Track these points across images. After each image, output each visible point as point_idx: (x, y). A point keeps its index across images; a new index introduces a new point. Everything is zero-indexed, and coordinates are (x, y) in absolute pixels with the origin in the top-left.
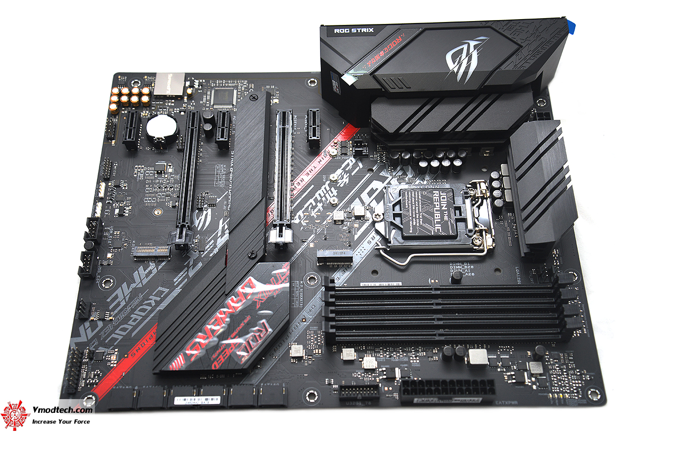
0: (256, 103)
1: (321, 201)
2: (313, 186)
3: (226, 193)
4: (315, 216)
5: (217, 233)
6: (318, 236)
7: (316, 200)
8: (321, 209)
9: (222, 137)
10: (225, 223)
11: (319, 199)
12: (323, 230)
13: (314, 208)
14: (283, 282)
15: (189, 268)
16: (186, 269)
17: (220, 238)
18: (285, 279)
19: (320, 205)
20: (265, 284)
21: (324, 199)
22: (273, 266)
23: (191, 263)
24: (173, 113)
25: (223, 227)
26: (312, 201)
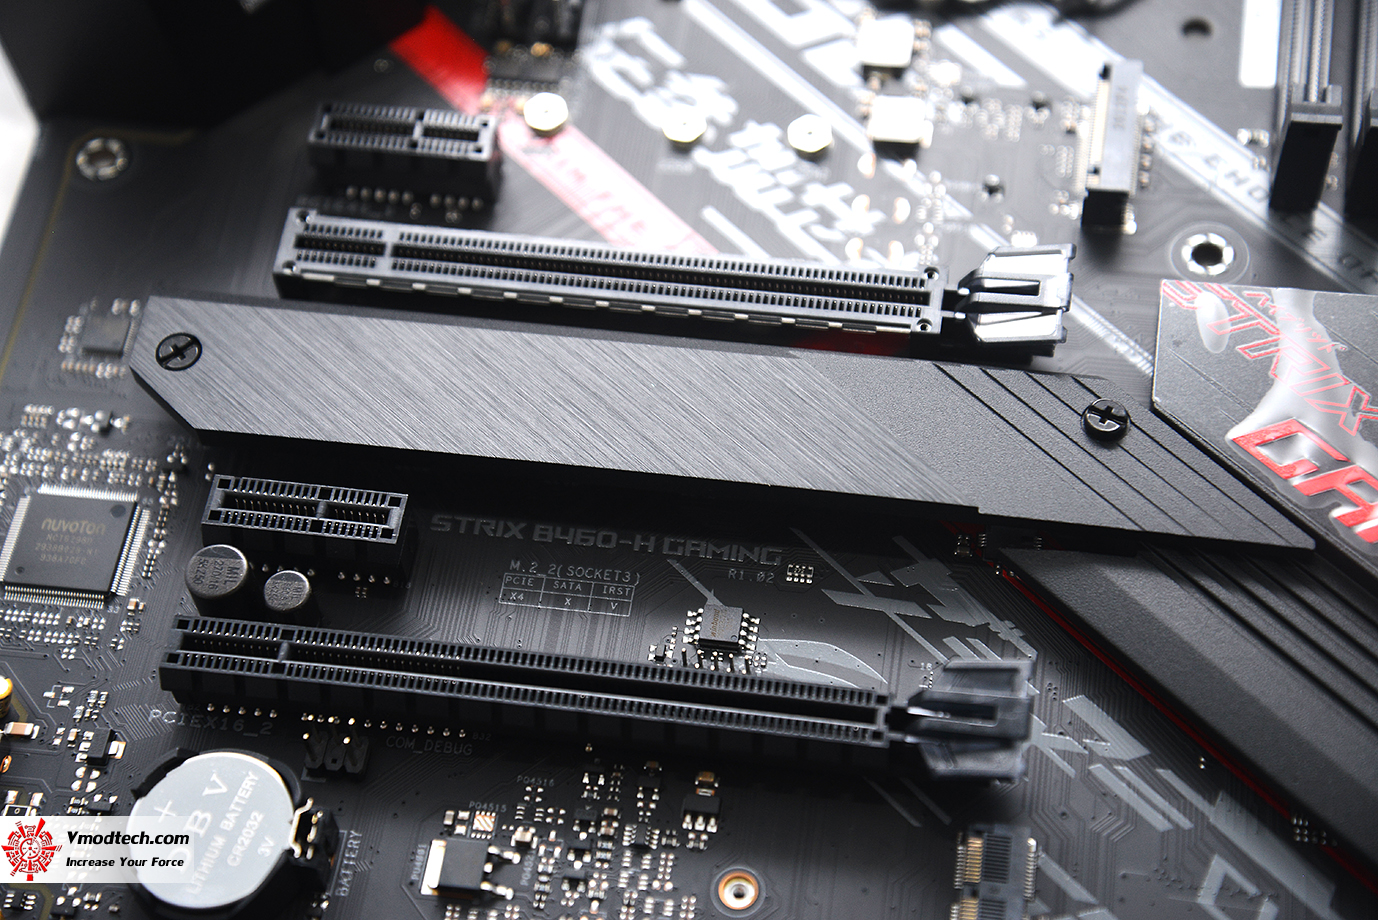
0: (218, 343)
1: (797, 190)
2: (711, 215)
3: (676, 566)
4: (878, 216)
5: (904, 618)
6: (981, 216)
7: (788, 208)
8: (844, 189)
9: (382, 516)
10: (854, 581)
11: (787, 196)
12: (955, 195)
13: (826, 218)
14: (1265, 311)
15: (1093, 757)
16: (1097, 768)
17: (932, 607)
18: (1253, 301)
19: (816, 194)
20: (1268, 384)
21: (792, 178)
22: (1177, 344)
23: (1069, 743)
24: (97, 798)
25: (878, 591)
26: (789, 226)
